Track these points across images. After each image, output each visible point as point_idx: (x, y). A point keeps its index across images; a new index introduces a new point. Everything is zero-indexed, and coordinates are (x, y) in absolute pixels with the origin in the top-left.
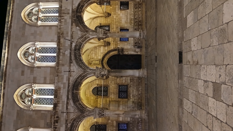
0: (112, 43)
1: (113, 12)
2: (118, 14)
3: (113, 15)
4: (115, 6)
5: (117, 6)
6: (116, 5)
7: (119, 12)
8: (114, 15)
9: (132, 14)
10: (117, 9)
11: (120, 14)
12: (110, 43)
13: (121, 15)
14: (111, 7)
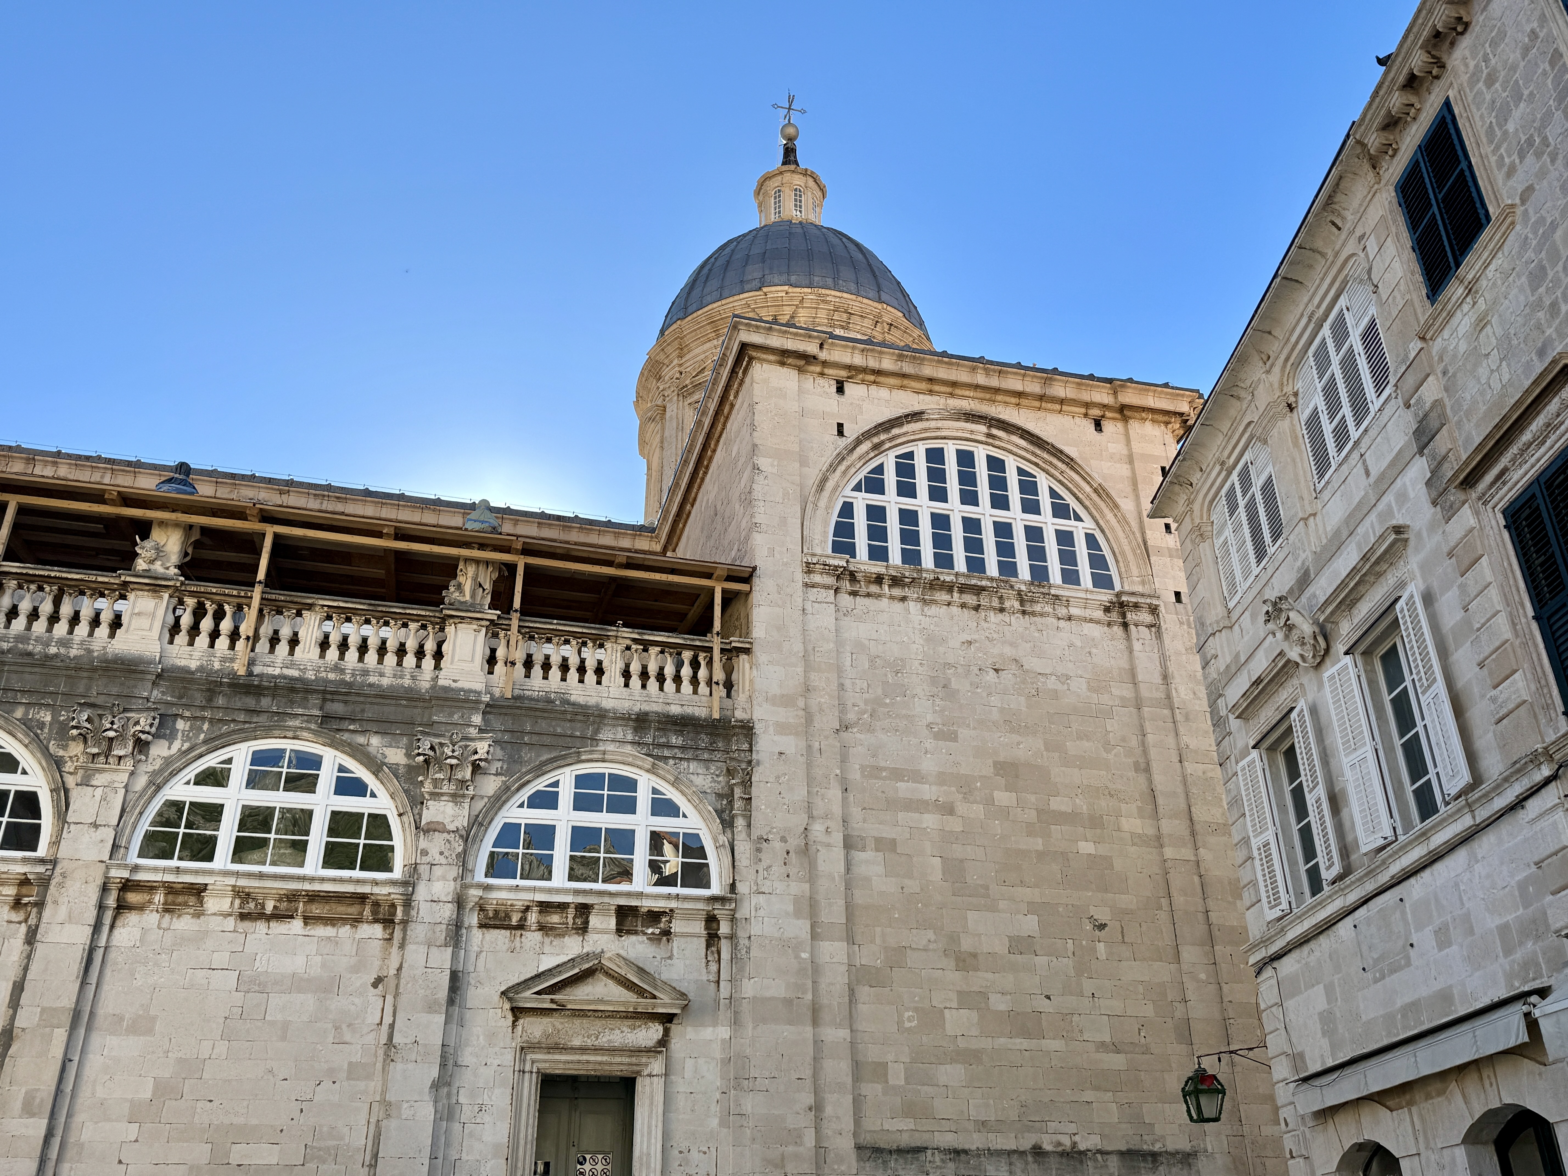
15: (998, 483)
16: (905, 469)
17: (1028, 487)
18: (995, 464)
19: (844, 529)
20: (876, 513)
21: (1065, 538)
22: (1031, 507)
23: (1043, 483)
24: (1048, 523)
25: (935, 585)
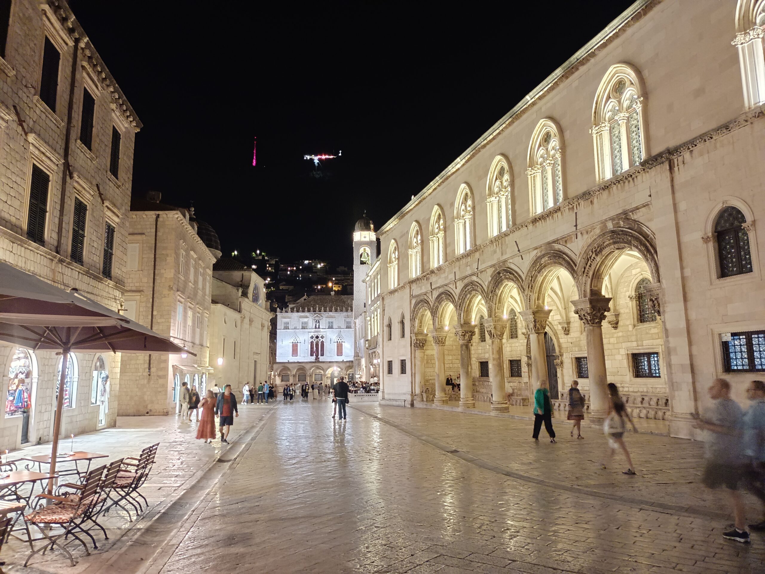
0: (570, 340)
1: (620, 334)
2: (619, 349)
3: (615, 335)
4: (634, 338)
5: (635, 344)
6: (637, 341)
7: (623, 352)
8: (617, 337)
9: (623, 387)
10: (629, 344)
11: (619, 354)
12: (567, 334)
13: (618, 357)
14: (630, 328)
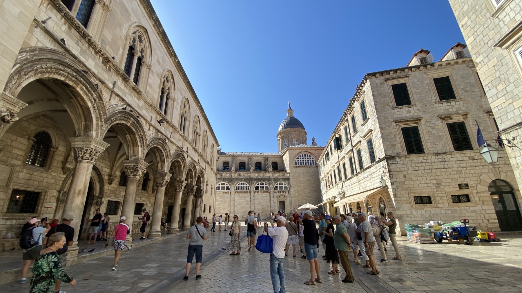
4: (140, 196)
12: (110, 184)
15: (308, 157)
16: (300, 157)
17: (310, 157)
18: (307, 155)
19: (296, 162)
20: (298, 161)
21: (313, 161)
22: (310, 158)
23: (311, 156)
24: (312, 160)
25: (303, 166)
